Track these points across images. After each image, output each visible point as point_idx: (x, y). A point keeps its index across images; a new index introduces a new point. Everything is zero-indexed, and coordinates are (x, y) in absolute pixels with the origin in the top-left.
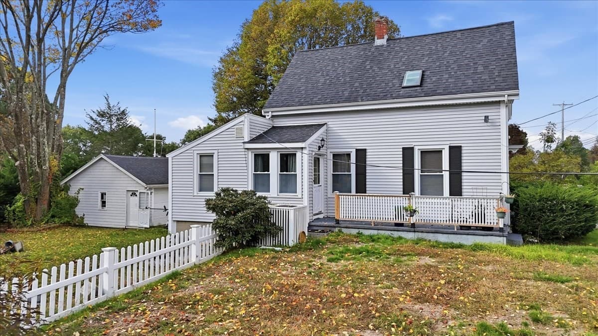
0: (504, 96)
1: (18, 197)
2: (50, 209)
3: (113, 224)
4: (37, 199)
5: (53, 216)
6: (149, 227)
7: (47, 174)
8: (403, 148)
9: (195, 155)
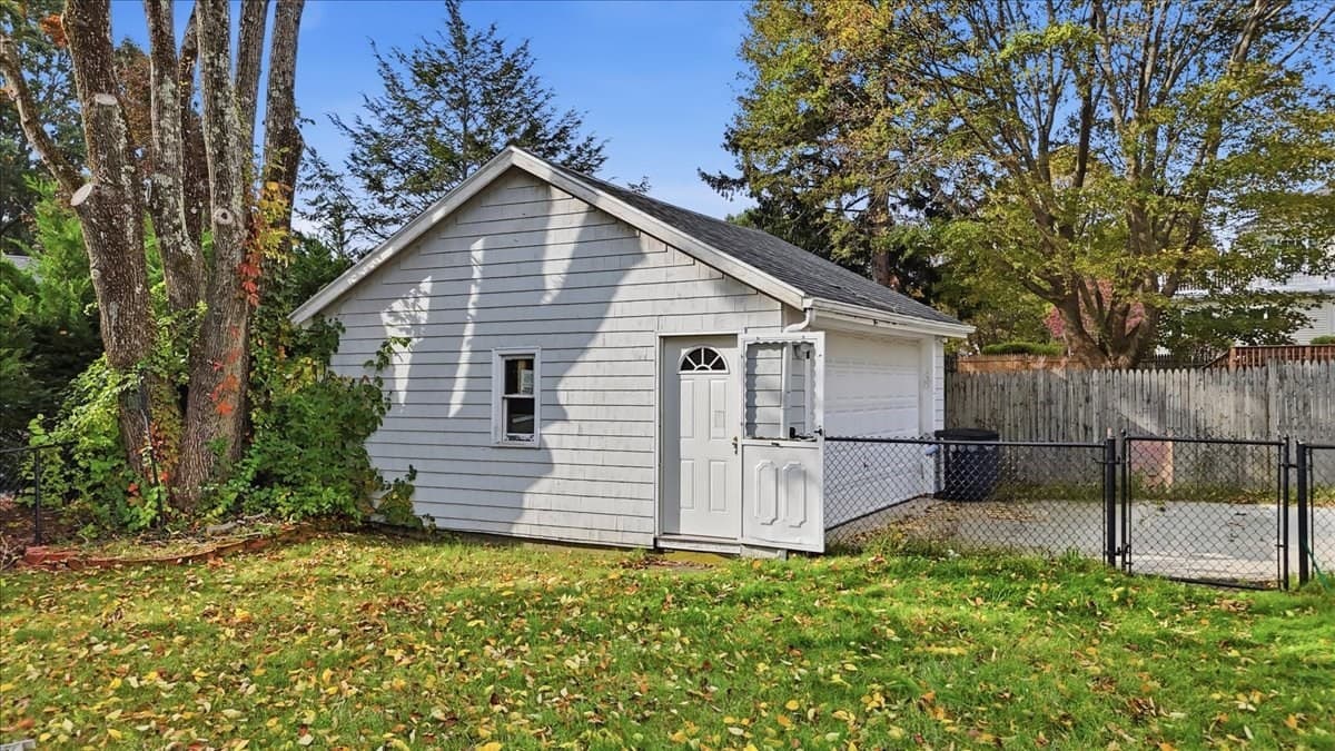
1: (86, 380)
2: (246, 443)
3: (582, 521)
4: (184, 390)
5: (262, 479)
6: (822, 550)
7: (237, 256)
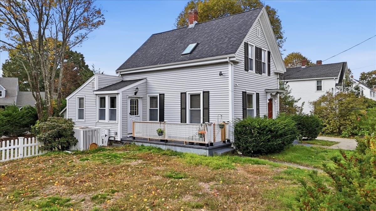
0: (227, 58)
7: (50, 109)
8: (181, 93)
9: (77, 98)
